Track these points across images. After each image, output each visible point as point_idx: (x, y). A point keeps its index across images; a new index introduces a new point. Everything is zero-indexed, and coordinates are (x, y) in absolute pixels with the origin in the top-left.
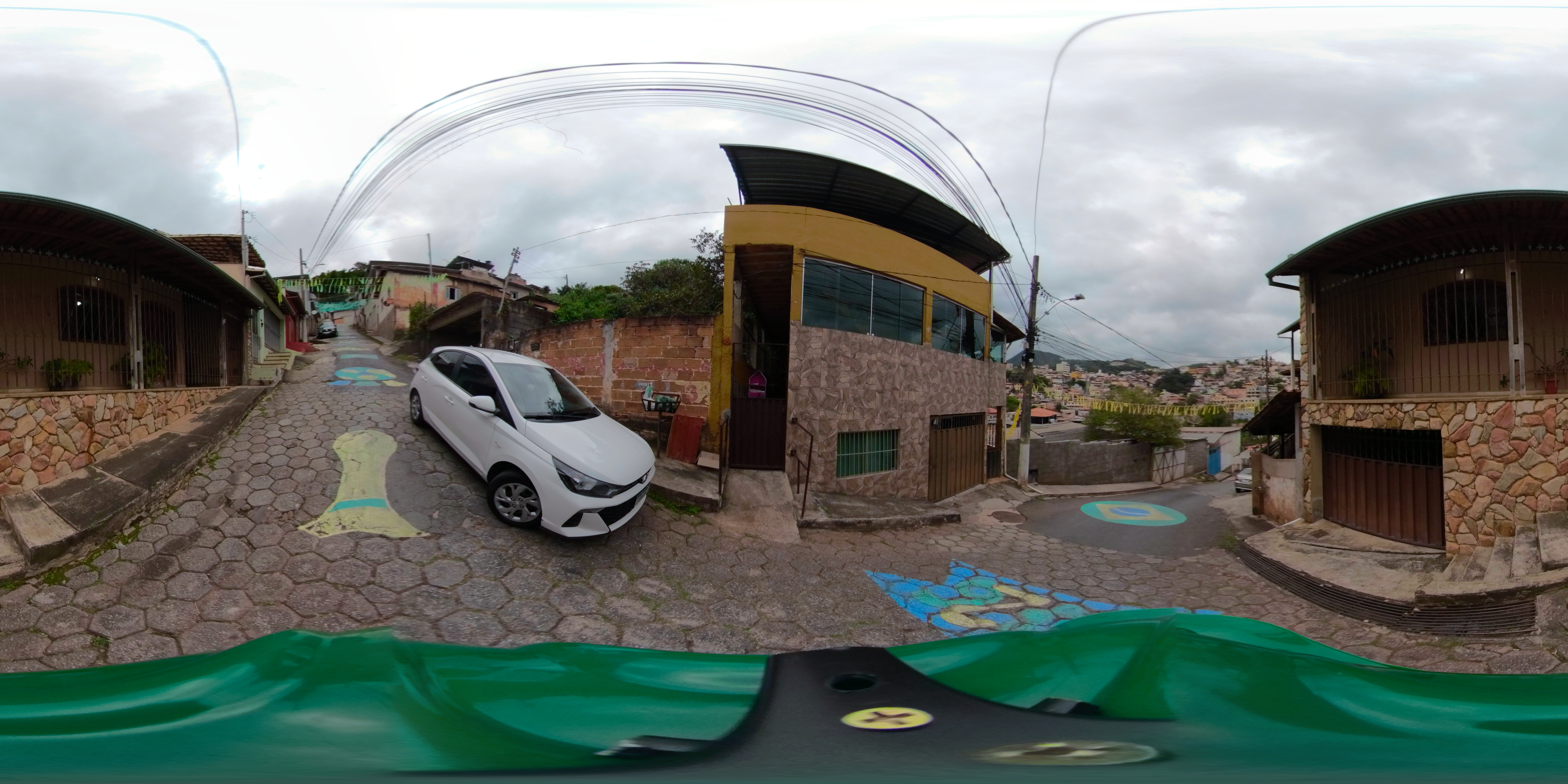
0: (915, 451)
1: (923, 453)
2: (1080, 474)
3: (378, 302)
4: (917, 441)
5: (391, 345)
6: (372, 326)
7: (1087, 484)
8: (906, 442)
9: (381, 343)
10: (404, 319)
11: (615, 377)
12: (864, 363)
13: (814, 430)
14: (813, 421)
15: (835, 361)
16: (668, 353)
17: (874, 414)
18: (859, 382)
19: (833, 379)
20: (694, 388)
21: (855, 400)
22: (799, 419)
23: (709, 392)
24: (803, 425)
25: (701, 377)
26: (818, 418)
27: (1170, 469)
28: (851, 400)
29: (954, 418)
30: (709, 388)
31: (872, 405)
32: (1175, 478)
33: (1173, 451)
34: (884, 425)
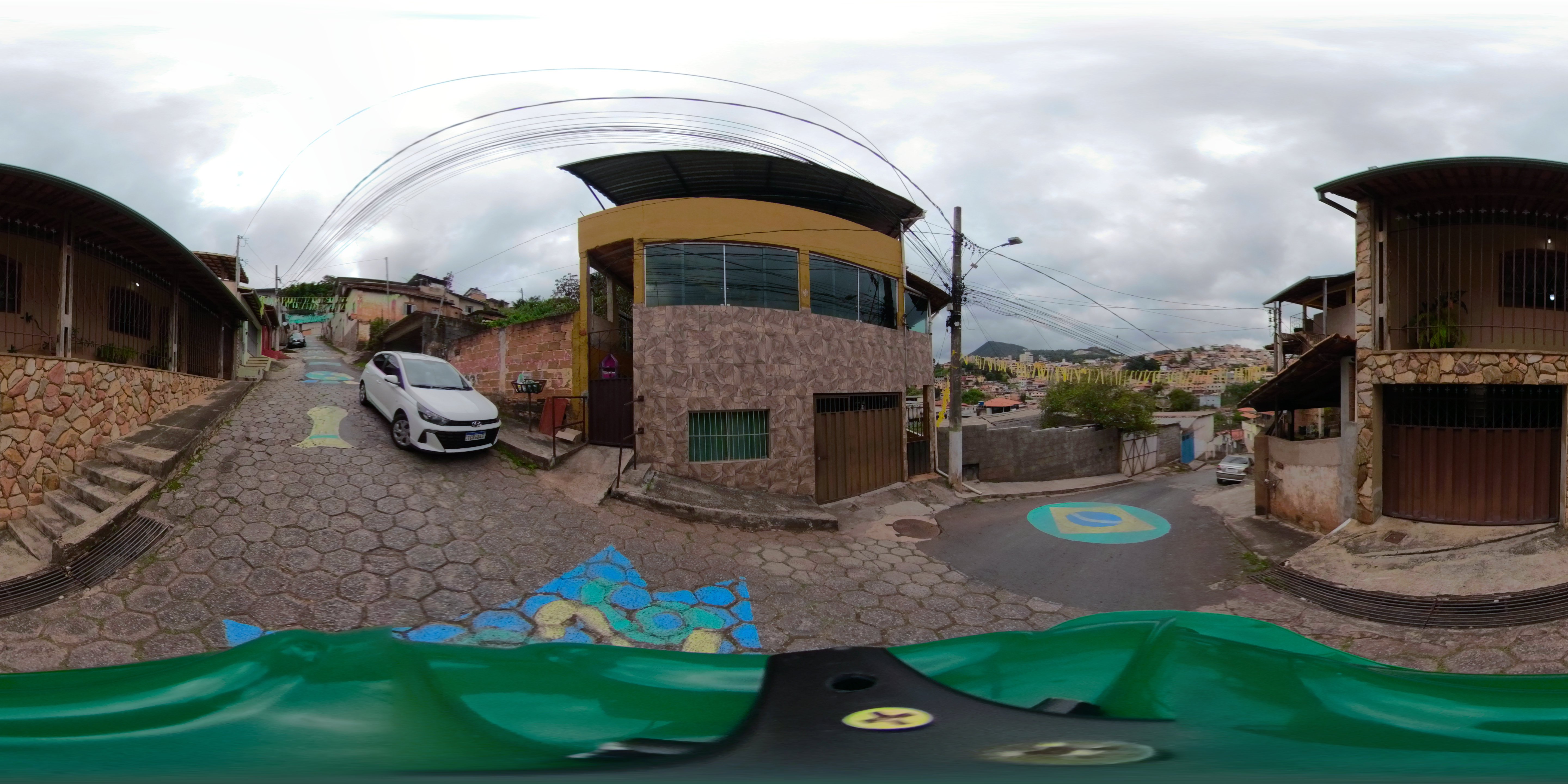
0: (792, 436)
1: (805, 440)
2: (1033, 468)
3: (344, 316)
4: (795, 424)
5: (353, 355)
6: (338, 338)
7: (1043, 479)
8: (778, 426)
9: (345, 353)
10: (365, 332)
11: (507, 371)
12: (716, 336)
13: (660, 408)
14: (660, 399)
15: (681, 336)
16: (541, 348)
17: (732, 391)
18: (712, 356)
19: (680, 355)
20: (560, 374)
21: (707, 375)
22: (646, 397)
23: (571, 377)
24: (650, 402)
25: (565, 365)
26: (665, 396)
27: (1141, 458)
28: (702, 376)
29: (851, 397)
30: (571, 373)
31: (729, 380)
32: (1147, 468)
33: (1145, 438)
34: (746, 404)
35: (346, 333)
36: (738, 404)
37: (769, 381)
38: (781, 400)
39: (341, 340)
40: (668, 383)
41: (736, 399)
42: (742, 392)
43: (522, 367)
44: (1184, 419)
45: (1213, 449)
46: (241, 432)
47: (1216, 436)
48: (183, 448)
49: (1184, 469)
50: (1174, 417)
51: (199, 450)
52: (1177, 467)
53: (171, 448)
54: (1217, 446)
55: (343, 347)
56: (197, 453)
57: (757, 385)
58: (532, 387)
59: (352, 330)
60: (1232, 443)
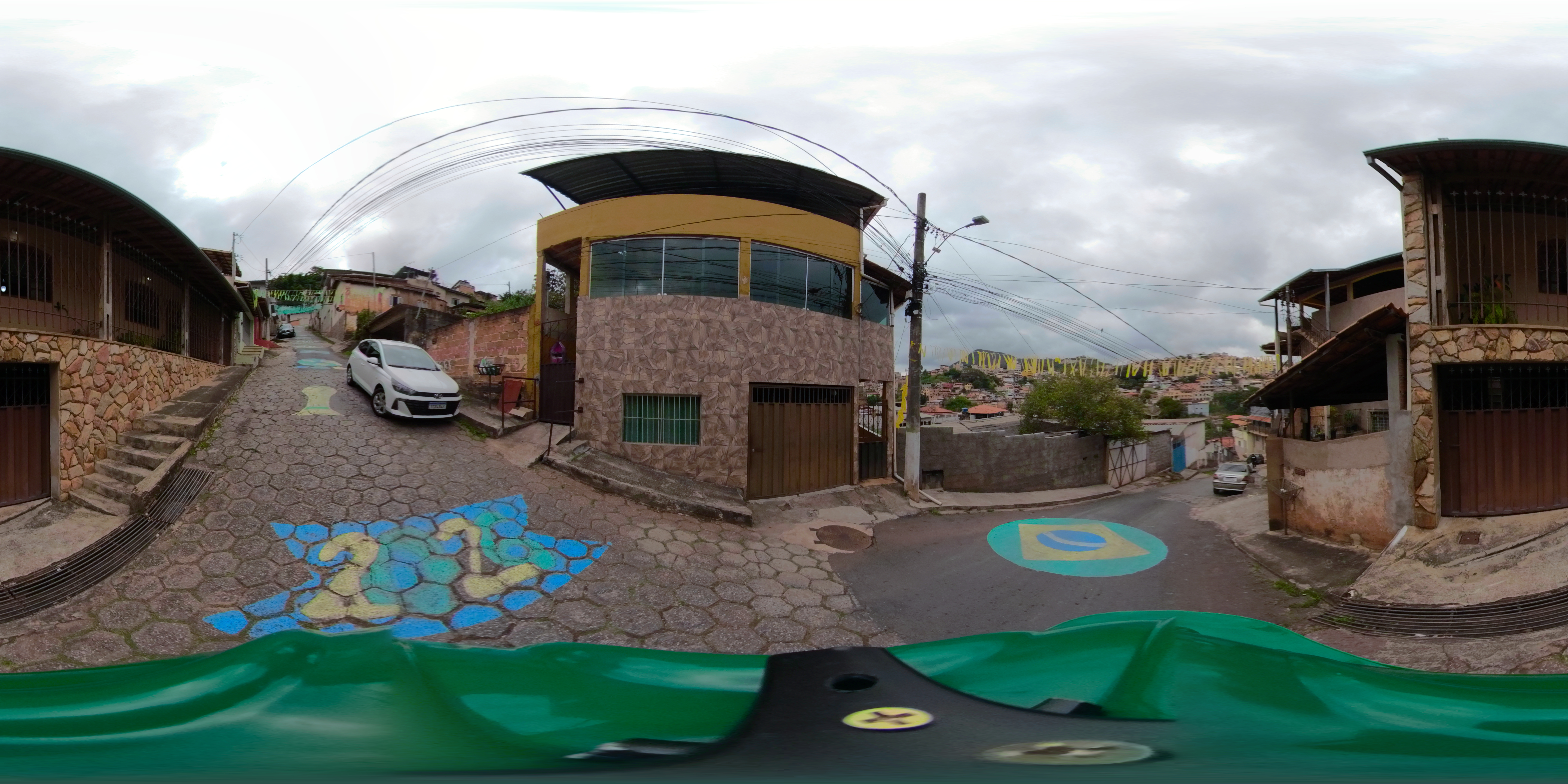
0: (725, 424)
1: (738, 429)
2: (1006, 477)
3: (332, 307)
4: (728, 412)
5: (341, 344)
6: (325, 328)
8: (710, 412)
9: (333, 343)
10: (352, 322)
12: (651, 323)
13: (598, 390)
14: (597, 381)
15: (619, 324)
16: (503, 337)
17: (664, 375)
18: (646, 343)
19: (617, 341)
20: (518, 359)
21: (641, 360)
22: (586, 379)
23: (527, 361)
24: (589, 384)
25: (522, 351)
26: (602, 378)
27: (1130, 467)
28: (636, 361)
29: (793, 389)
30: (526, 359)
31: (662, 365)
32: (1136, 478)
33: (1133, 446)
34: (678, 389)
35: (334, 323)
36: (669, 388)
37: (701, 367)
38: (714, 387)
39: (329, 330)
40: (606, 366)
41: (668, 383)
42: (673, 377)
43: (486, 354)
44: (1175, 425)
45: (1205, 457)
46: (248, 406)
47: (1207, 443)
48: (207, 416)
49: (1175, 479)
50: (1164, 424)
51: (217, 420)
52: (1168, 477)
53: (198, 416)
54: (1208, 454)
55: (331, 337)
56: (216, 422)
57: (689, 371)
58: (491, 370)
59: (341, 321)
60: (1223, 451)
